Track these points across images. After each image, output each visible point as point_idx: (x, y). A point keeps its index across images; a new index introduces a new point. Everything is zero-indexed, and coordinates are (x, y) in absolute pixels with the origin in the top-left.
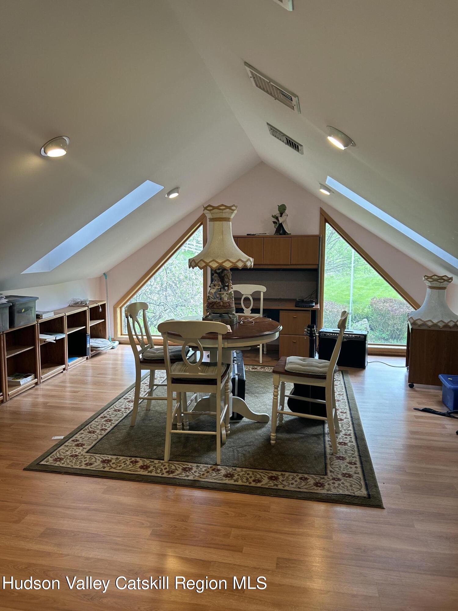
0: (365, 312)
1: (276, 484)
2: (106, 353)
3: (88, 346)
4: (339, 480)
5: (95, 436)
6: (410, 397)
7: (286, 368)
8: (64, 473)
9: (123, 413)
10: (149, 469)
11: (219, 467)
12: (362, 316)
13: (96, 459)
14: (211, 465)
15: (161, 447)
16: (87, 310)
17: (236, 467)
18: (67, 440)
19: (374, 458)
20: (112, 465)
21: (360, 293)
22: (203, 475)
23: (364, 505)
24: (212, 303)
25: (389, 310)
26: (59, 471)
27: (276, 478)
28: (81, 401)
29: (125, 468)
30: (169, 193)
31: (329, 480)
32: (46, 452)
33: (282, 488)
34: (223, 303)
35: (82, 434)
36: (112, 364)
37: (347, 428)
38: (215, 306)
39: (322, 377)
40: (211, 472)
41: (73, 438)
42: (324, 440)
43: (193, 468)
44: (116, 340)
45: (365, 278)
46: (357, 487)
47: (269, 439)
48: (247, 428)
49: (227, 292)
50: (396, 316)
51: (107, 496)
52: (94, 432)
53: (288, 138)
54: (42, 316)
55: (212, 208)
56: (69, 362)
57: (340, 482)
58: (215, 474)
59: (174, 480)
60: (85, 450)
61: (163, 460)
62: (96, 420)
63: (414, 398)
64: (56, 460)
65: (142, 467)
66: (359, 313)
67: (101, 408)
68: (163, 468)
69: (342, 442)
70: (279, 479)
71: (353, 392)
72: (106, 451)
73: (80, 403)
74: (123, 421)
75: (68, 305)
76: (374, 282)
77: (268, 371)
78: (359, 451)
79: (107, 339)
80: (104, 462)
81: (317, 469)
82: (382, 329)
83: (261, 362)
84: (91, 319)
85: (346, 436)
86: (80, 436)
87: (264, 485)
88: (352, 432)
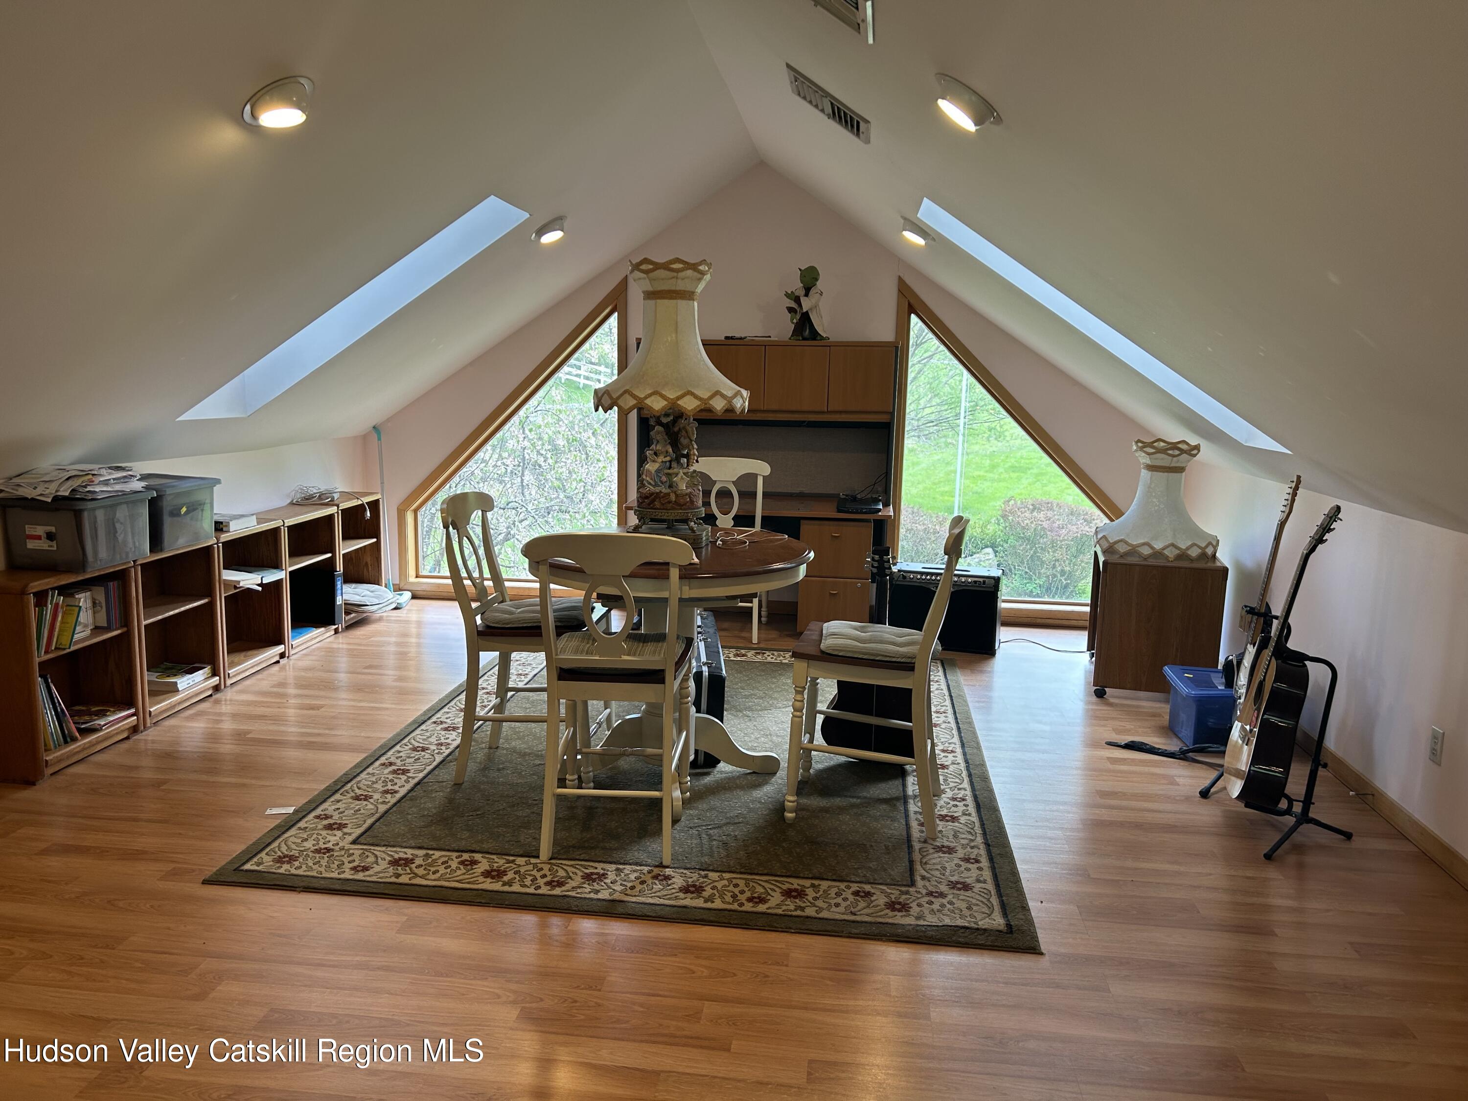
0: (987, 532)
1: (800, 907)
2: (380, 619)
3: (339, 601)
4: (942, 895)
5: (370, 806)
6: (1097, 717)
7: (822, 646)
8: (301, 889)
9: (433, 755)
10: (506, 878)
11: (668, 871)
12: (981, 542)
13: (376, 856)
14: (649, 866)
15: (530, 829)
16: (336, 515)
17: (709, 871)
18: (304, 817)
19: (1019, 848)
20: (416, 871)
21: (976, 488)
22: (633, 888)
23: (999, 947)
24: (651, 496)
25: (1043, 529)
26: (290, 884)
27: (800, 894)
28: (330, 729)
29: (448, 876)
30: (541, 232)
31: (919, 896)
32: (254, 844)
33: (814, 914)
34: (677, 496)
35: (338, 801)
36: (398, 644)
37: (956, 784)
38: (657, 504)
39: (907, 666)
40: (650, 882)
41: (318, 812)
42: (906, 811)
43: (609, 873)
44: (405, 587)
45: (988, 453)
46: (983, 910)
47: (780, 809)
48: (728, 786)
49: (685, 471)
50: (1061, 541)
51: (410, 939)
52: (367, 798)
53: (835, 103)
54: (228, 525)
55: (651, 267)
56: (293, 637)
57: (945, 901)
58: (660, 886)
59: (565, 901)
60: (350, 838)
61: (538, 857)
62: (370, 770)
63: (1106, 719)
64: (280, 860)
65: (487, 874)
66: (975, 534)
67: (379, 745)
68: (538, 875)
69: (947, 816)
70: (807, 895)
71: (968, 705)
72: (399, 840)
73: (327, 732)
74: (436, 772)
75: (289, 501)
76: (1010, 464)
77: (773, 661)
78: (984, 834)
79: (384, 585)
80: (395, 862)
81: (892, 873)
82: (1026, 573)
83: (755, 640)
84: (346, 537)
85: (955, 803)
86: (333, 807)
87: (773, 908)
88: (969, 792)
